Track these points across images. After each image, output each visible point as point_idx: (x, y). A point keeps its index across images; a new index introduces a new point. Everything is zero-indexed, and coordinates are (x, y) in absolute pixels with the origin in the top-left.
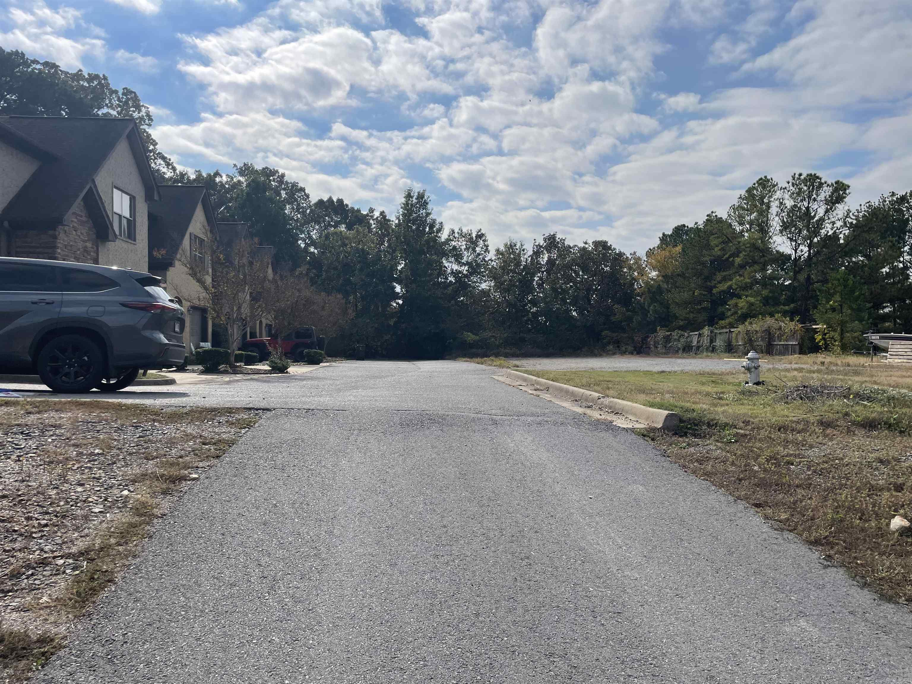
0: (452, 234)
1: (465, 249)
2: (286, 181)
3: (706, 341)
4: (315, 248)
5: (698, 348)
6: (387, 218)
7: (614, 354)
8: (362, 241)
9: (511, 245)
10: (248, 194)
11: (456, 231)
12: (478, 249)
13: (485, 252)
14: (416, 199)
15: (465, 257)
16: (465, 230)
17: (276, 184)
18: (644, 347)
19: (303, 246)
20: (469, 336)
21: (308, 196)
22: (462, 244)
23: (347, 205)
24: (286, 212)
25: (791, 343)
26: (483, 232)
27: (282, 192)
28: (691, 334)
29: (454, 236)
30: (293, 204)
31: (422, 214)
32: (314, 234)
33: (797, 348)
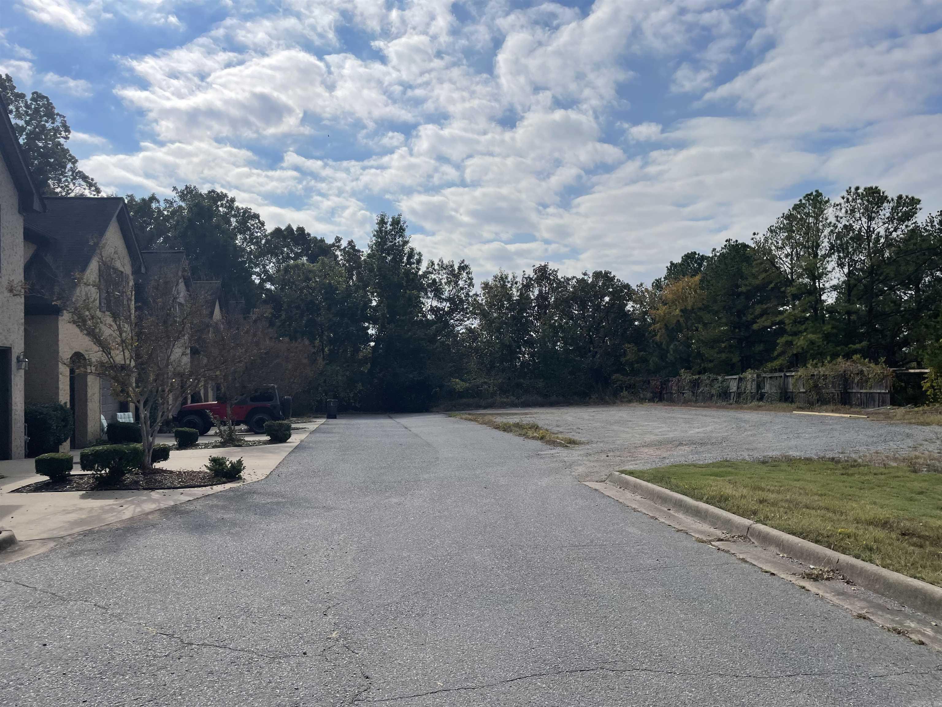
0: (432, 266)
1: (446, 284)
2: (237, 207)
3: (750, 387)
4: (272, 284)
5: (739, 395)
6: (356, 248)
7: (630, 401)
8: (328, 274)
9: (502, 277)
10: (190, 220)
11: (436, 263)
12: (461, 283)
13: (469, 286)
14: (390, 225)
15: (446, 292)
16: (446, 262)
17: (225, 210)
18: (664, 392)
19: (257, 281)
20: (457, 384)
21: (263, 224)
22: (442, 277)
23: (309, 235)
24: (237, 242)
25: (879, 391)
26: (466, 263)
27: (232, 219)
28: (726, 378)
29: (434, 269)
30: (244, 234)
31: (398, 242)
32: (271, 268)
33: (888, 397)
